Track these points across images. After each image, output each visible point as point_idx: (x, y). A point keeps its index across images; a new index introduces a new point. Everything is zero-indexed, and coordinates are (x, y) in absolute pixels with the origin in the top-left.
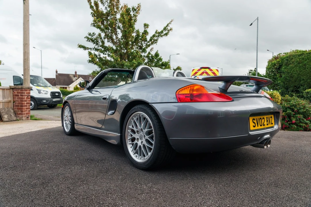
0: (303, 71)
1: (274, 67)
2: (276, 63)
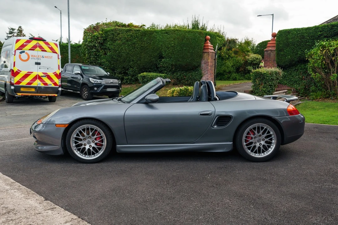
0: (132, 51)
1: (96, 41)
2: (99, 36)
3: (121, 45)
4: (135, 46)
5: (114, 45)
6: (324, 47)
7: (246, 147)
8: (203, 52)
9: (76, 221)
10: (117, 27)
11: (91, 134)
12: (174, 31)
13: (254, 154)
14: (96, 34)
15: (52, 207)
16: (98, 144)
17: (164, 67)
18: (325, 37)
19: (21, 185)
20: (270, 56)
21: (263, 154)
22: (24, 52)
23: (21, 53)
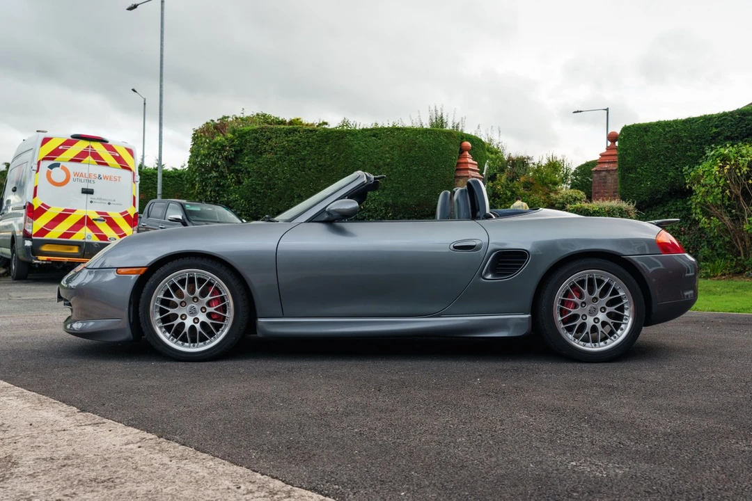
0: (299, 174)
1: (220, 153)
2: (226, 143)
3: (275, 162)
4: (304, 164)
5: (259, 163)
6: (725, 159)
7: (562, 326)
8: (456, 177)
9: (153, 442)
10: (266, 125)
11: (198, 291)
12: (391, 132)
13: (582, 343)
14: (218, 138)
15: (96, 422)
16: (215, 317)
17: (369, 211)
18: (727, 138)
19: (25, 391)
20: (605, 183)
21: (602, 343)
22: (57, 165)
23: (51, 167)
